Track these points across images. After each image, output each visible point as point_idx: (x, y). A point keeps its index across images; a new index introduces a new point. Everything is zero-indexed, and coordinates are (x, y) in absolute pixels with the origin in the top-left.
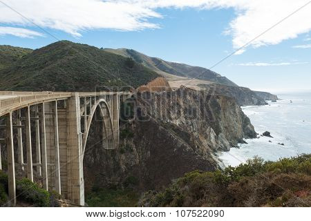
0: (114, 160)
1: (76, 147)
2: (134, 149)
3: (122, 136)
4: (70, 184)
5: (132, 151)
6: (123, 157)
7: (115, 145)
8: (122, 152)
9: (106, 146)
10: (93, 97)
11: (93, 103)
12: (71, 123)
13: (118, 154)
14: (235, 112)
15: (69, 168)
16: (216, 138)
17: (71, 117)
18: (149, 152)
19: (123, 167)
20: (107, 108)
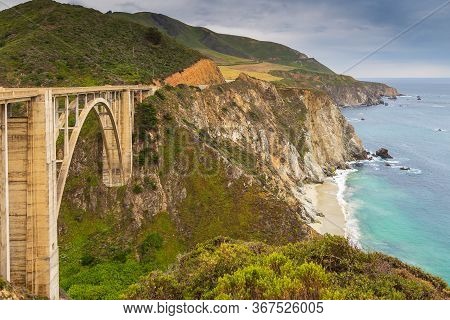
0: (123, 205)
1: (44, 187)
2: (159, 185)
3: (139, 162)
4: (30, 257)
5: (155, 188)
6: (139, 199)
7: (126, 178)
8: (137, 190)
9: (108, 180)
10: (82, 96)
11: (82, 105)
12: (36, 143)
13: (129, 194)
14: (330, 117)
15: (29, 226)
16: (301, 161)
17: (36, 131)
18: (184, 190)
19: (138, 218)
20: (109, 113)
